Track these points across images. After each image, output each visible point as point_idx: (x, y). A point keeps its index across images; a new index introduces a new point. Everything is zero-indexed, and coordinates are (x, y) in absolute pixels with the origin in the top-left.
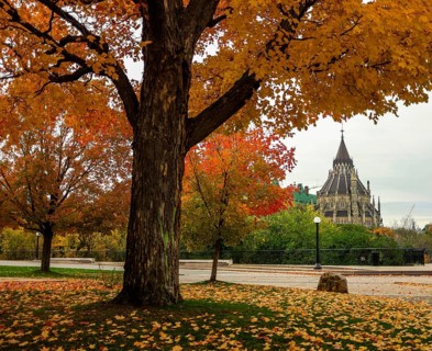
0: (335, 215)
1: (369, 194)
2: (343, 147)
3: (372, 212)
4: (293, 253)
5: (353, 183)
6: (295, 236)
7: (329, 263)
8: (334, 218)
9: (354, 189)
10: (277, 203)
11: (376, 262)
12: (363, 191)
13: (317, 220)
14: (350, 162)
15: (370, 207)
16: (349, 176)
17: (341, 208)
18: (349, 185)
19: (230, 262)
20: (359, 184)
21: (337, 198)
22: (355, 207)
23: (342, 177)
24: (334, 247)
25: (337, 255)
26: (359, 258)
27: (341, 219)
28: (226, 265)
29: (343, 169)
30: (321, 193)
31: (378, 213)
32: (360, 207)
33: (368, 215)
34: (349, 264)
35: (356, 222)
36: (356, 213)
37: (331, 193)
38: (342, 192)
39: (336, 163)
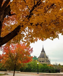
1: (48, 58)
2: (43, 49)
3: (49, 61)
4: (33, 70)
5: (45, 56)
7: (40, 72)
8: (41, 62)
9: (45, 57)
10: (28, 60)
11: (50, 72)
12: (47, 57)
13: (38, 63)
14: (44, 52)
15: (48, 60)
16: (44, 54)
17: (43, 61)
18: (44, 56)
19: (20, 72)
20: (46, 56)
21: (42, 59)
22: (45, 60)
23: (43, 54)
24: (41, 69)
25: (42, 70)
26: (46, 71)
27: (43, 63)
28: (19, 72)
29: (43, 53)
30: (39, 58)
31: (50, 61)
32: (46, 60)
33: (48, 62)
34: (44, 72)
35: (46, 63)
36: (45, 62)
37: (41, 58)
38: (43, 57)
39: (42, 52)
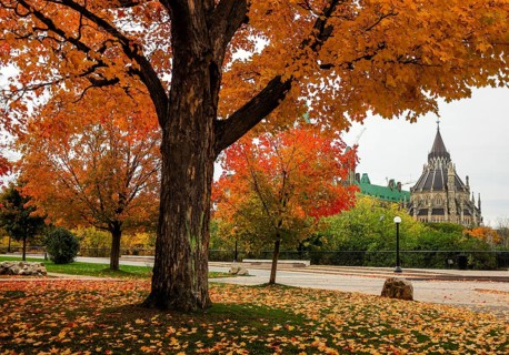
0: (430, 213)
1: (467, 190)
2: (439, 140)
3: (471, 209)
4: (374, 254)
5: (451, 179)
6: (378, 236)
7: (413, 266)
8: (429, 217)
9: (451, 185)
12: (461, 187)
13: (397, 220)
14: (447, 156)
15: (469, 205)
16: (445, 171)
17: (437, 206)
18: (446, 181)
19: (307, 263)
20: (457, 179)
21: (432, 195)
22: (453, 204)
23: (438, 170)
24: (419, 248)
25: (422, 257)
26: (446, 261)
27: (436, 217)
28: (303, 266)
29: (439, 163)
30: (415, 190)
31: (479, 211)
32: (458, 205)
33: (466, 213)
34: (435, 268)
35: (454, 221)
36: (453, 211)
37: (426, 189)
38: (438, 188)
39: (431, 156)
